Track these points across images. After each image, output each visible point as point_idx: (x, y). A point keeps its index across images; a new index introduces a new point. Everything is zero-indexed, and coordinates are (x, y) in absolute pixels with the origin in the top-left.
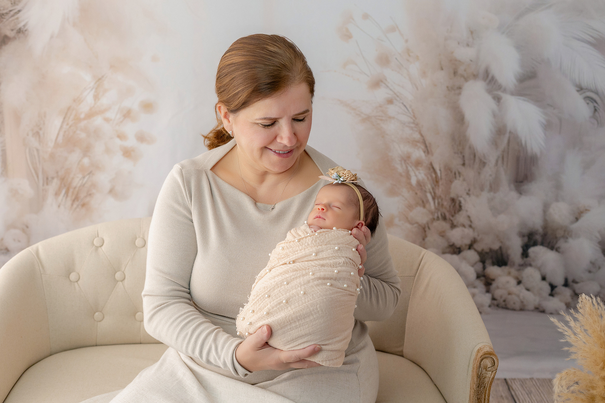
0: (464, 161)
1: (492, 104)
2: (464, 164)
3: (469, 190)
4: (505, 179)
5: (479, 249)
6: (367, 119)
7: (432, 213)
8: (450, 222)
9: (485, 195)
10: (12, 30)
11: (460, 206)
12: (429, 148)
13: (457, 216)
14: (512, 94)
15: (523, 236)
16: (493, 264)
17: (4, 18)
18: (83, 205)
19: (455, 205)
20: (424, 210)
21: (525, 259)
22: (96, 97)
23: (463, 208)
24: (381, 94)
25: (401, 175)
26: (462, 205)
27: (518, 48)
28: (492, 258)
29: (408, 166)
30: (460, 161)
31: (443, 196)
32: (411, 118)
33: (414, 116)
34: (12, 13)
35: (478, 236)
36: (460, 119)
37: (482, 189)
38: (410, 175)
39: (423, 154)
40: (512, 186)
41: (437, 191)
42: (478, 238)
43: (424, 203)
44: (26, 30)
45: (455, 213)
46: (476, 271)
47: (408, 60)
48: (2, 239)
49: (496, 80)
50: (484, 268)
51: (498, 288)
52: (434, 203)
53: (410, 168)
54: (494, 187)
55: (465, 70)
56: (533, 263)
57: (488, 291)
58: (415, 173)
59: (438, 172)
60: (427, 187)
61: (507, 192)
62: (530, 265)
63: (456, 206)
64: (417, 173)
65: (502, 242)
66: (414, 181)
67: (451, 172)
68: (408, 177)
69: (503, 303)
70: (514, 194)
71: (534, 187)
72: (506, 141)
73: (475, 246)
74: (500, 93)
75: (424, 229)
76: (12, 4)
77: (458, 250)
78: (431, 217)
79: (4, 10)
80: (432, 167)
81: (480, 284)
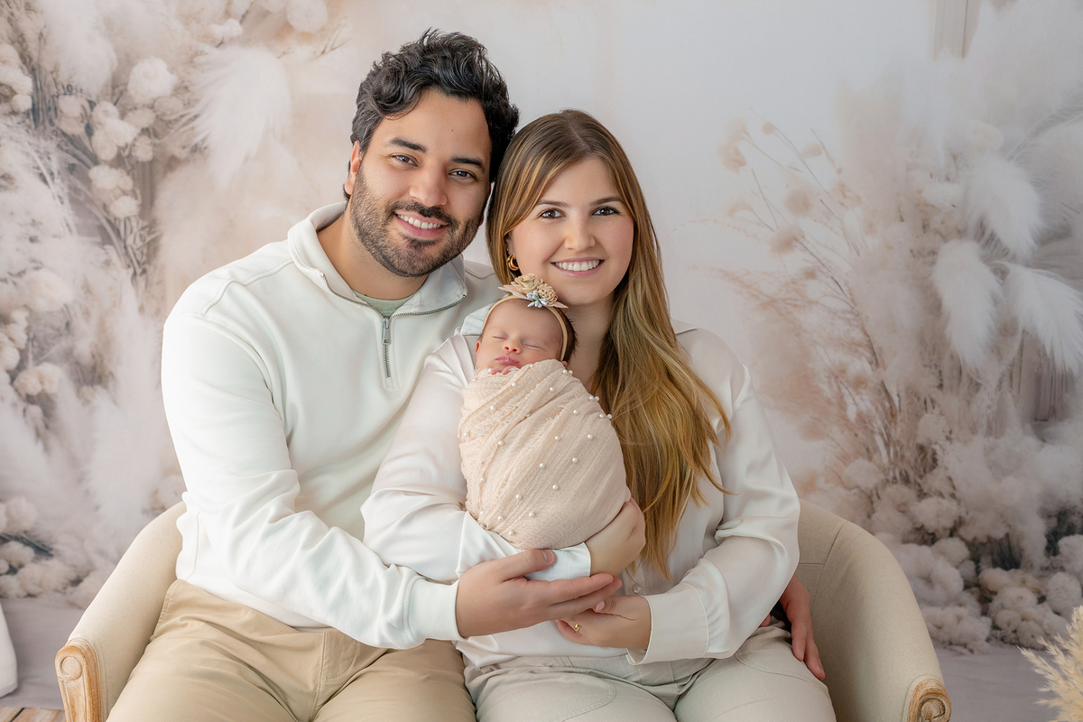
0: (942, 380)
1: (991, 280)
2: (941, 386)
3: (951, 432)
4: (1015, 412)
5: (969, 537)
6: (769, 303)
7: (885, 471)
8: (917, 487)
9: (979, 442)
10: (184, 147)
11: (935, 460)
12: (878, 357)
13: (928, 476)
14: (1028, 265)
15: (1049, 516)
16: (995, 564)
17: (172, 128)
19: (925, 457)
20: (870, 465)
21: (1052, 558)
23: (939, 463)
24: (795, 261)
25: (830, 403)
26: (938, 457)
27: (1038, 184)
28: (992, 554)
29: (841, 386)
30: (934, 381)
31: (904, 442)
32: (848, 303)
33: (853, 300)
34: (184, 120)
35: (967, 513)
36: (934, 307)
37: (974, 431)
38: (845, 403)
39: (868, 367)
40: (1028, 427)
41: (893, 433)
42: (967, 518)
43: (869, 453)
44: (205, 148)
45: (925, 471)
46: (962, 577)
47: (842, 204)
48: (156, 492)
49: (998, 240)
50: (978, 571)
51: (1003, 607)
52: (888, 453)
53: (844, 390)
54: (995, 427)
55: (942, 223)
56: (1067, 566)
57: (984, 613)
58: (854, 400)
59: (896, 399)
60: (875, 425)
61: (1018, 438)
62: (1062, 569)
63: (927, 459)
64: (857, 399)
65: (1010, 526)
66: (852, 413)
67: (919, 399)
68: (842, 406)
69: (1013, 636)
70: (1031, 441)
71: (1066, 429)
72: (1016, 347)
73: (962, 531)
74: (1005, 263)
75: (870, 497)
76: (184, 105)
77: (931, 537)
78: (882, 477)
79: (171, 114)
80: (884, 390)
81: (970, 600)
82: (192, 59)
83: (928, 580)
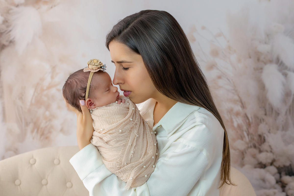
0: (266, 112)
1: (282, 78)
2: (266, 114)
3: (270, 130)
4: (292, 123)
5: (277, 165)
7: (247, 143)
8: (259, 149)
9: (280, 133)
10: (7, 41)
11: (264, 140)
12: (244, 105)
13: (263, 145)
16: (286, 174)
17: (3, 35)
18: (47, 138)
19: (261, 139)
20: (242, 142)
22: (52, 78)
23: (266, 141)
24: (214, 73)
25: (228, 121)
26: (265, 138)
28: (285, 171)
29: (232, 115)
30: (263, 113)
31: (254, 134)
32: (233, 87)
34: (7, 32)
35: (276, 157)
36: (262, 87)
37: (278, 129)
39: (240, 109)
41: (250, 131)
42: (276, 159)
43: (242, 138)
44: (14, 41)
45: (261, 143)
46: (275, 179)
47: (229, 53)
49: (284, 64)
50: (281, 177)
51: (290, 189)
52: (249, 137)
53: (233, 117)
54: (285, 128)
55: (264, 58)
57: (283, 191)
59: (250, 119)
60: (243, 128)
63: (262, 139)
64: (237, 120)
65: (291, 161)
66: (235, 124)
67: (258, 119)
68: (232, 122)
72: (291, 100)
73: (275, 164)
74: (286, 71)
75: (243, 153)
76: (7, 27)
77: (264, 166)
78: (247, 146)
79: (2, 30)
80: (246, 116)
81: (279, 187)
82: (8, 11)
83: (264, 180)
